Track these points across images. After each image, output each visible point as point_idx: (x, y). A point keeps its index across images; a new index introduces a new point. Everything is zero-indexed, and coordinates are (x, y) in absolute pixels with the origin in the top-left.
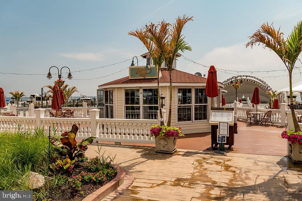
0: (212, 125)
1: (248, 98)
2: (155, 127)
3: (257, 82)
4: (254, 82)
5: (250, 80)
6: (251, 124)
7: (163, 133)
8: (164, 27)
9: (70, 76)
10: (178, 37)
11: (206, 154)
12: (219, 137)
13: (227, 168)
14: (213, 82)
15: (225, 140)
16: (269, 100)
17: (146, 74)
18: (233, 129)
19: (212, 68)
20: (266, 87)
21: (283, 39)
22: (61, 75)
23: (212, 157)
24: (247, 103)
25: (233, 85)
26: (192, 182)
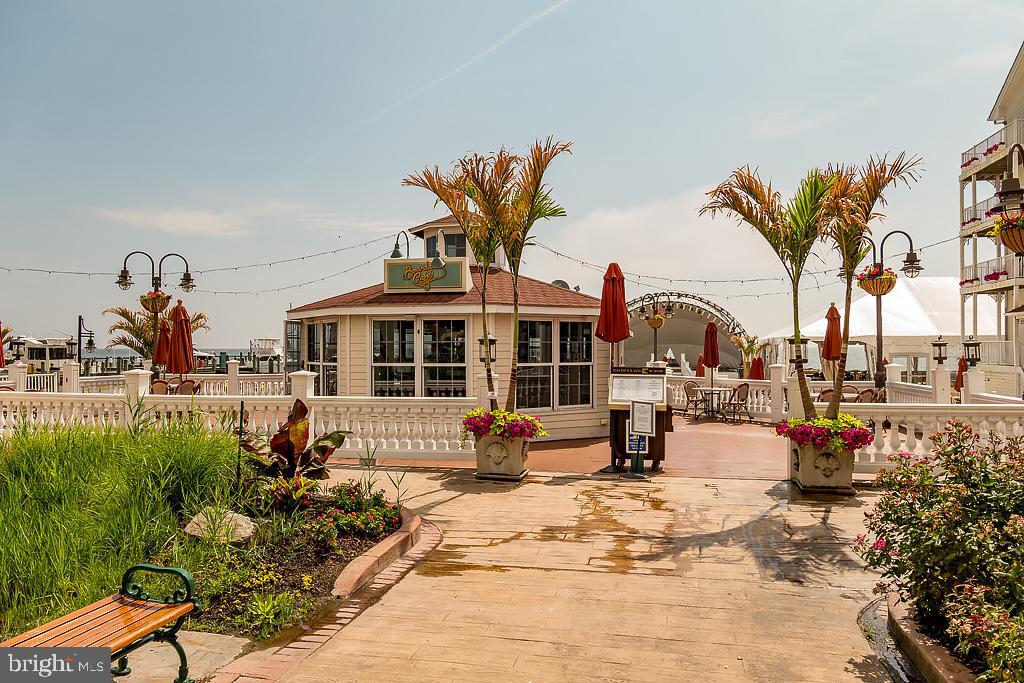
0: (612, 411)
1: (683, 356)
2: (475, 414)
3: (707, 312)
4: (699, 312)
5: (688, 305)
6: (697, 419)
7: (500, 426)
8: (503, 166)
9: (187, 280)
10: (537, 188)
11: (601, 480)
12: (630, 440)
13: (657, 504)
14: (615, 302)
15: (645, 445)
16: (738, 363)
17: (433, 279)
18: (664, 419)
19: (614, 268)
20: (731, 327)
21: (780, 206)
22: (159, 279)
23: (617, 486)
24: (680, 371)
25: (647, 318)
26: (582, 532)
